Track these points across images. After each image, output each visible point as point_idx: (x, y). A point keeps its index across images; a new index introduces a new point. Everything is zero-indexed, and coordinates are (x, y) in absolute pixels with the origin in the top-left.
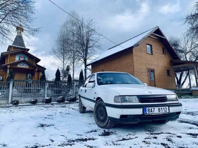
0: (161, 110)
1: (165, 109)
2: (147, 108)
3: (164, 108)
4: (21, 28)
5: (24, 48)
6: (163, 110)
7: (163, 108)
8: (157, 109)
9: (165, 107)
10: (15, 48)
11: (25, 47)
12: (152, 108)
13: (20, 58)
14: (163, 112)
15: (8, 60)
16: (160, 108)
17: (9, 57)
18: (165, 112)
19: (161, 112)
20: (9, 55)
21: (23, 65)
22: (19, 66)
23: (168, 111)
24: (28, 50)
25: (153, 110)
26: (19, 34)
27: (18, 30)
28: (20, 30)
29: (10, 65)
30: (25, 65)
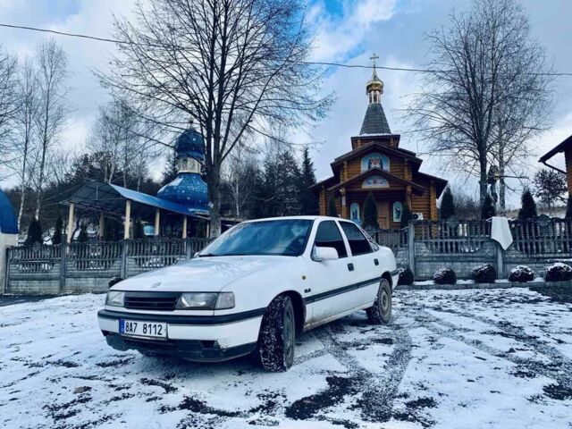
0: (148, 329)
1: (158, 329)
2: (126, 322)
3: (155, 326)
4: (377, 85)
5: (385, 134)
6: (153, 330)
7: (153, 324)
8: (141, 324)
9: (158, 324)
10: (363, 140)
11: (389, 131)
12: (133, 322)
13: (370, 164)
14: (153, 334)
15: (346, 173)
16: (148, 324)
17: (345, 166)
18: (157, 335)
19: (148, 334)
20: (345, 163)
21: (375, 183)
22: (366, 186)
23: (164, 335)
24: (397, 138)
25: (134, 326)
26: (373, 102)
27: (370, 92)
28: (375, 91)
29: (346, 188)
30: (379, 181)
